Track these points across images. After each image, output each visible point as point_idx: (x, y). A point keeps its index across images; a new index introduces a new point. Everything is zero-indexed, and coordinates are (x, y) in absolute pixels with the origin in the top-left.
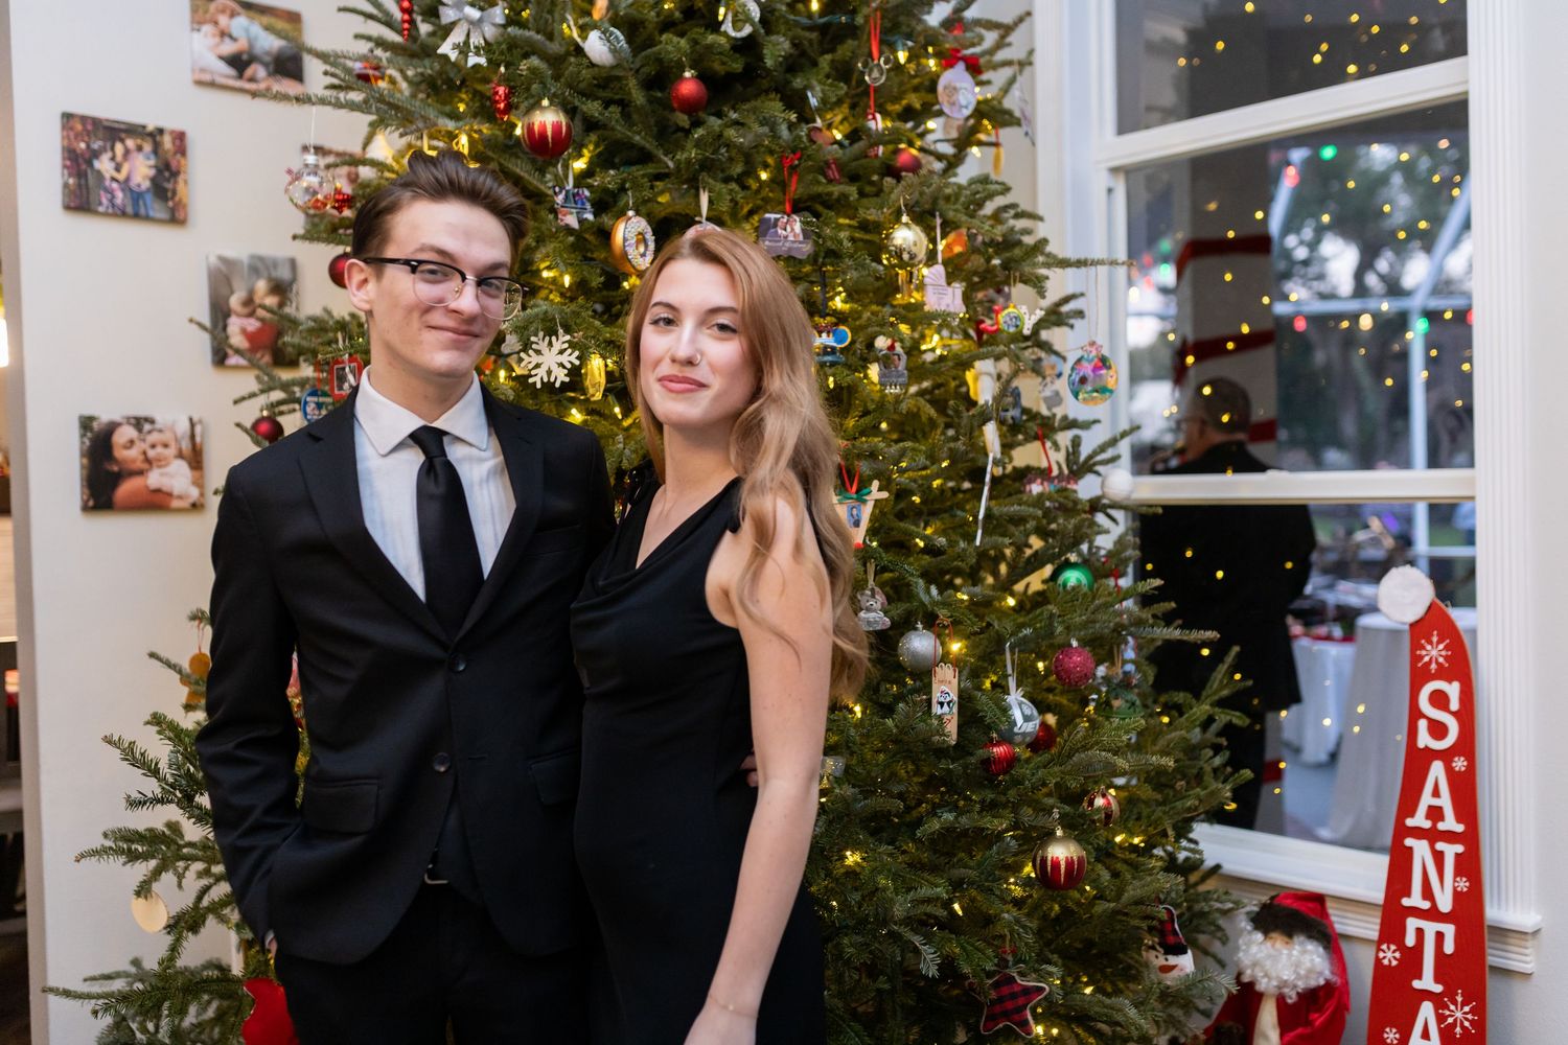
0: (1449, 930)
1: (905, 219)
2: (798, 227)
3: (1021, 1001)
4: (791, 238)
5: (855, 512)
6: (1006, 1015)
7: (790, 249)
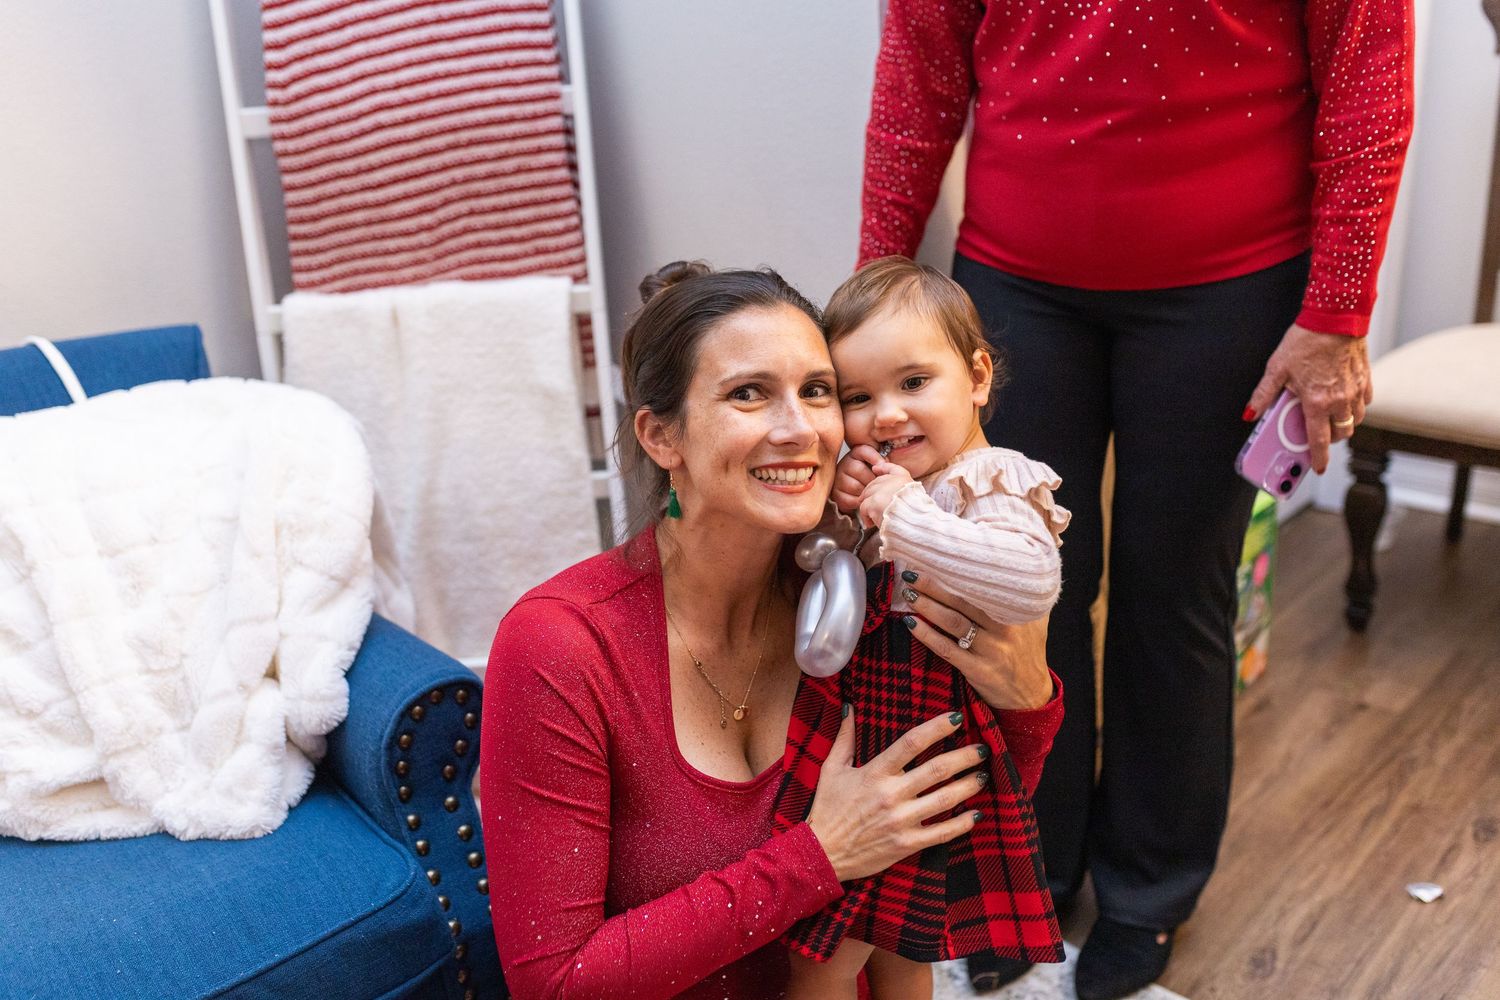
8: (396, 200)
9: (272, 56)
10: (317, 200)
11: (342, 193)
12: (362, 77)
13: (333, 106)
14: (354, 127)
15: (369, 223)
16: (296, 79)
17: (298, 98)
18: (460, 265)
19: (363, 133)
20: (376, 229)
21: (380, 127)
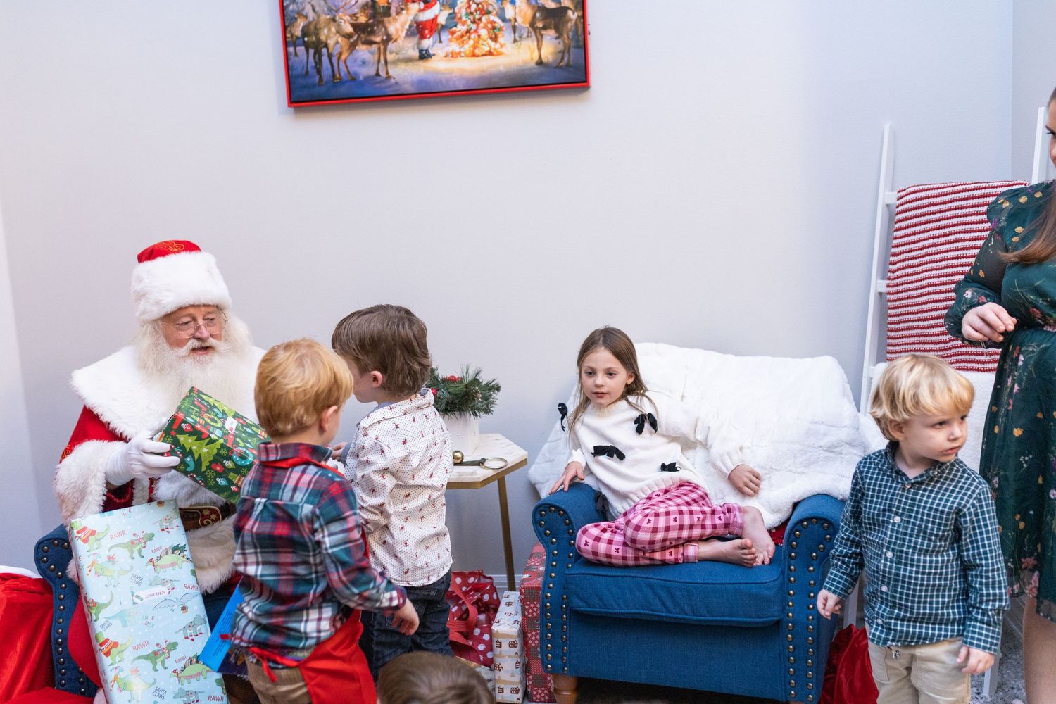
8: (932, 327)
9: (892, 259)
10: (899, 323)
11: (909, 321)
12: (926, 271)
13: (912, 282)
14: (919, 292)
15: (919, 336)
16: (899, 269)
17: (898, 277)
18: (957, 362)
19: (922, 295)
20: (922, 339)
21: (930, 293)
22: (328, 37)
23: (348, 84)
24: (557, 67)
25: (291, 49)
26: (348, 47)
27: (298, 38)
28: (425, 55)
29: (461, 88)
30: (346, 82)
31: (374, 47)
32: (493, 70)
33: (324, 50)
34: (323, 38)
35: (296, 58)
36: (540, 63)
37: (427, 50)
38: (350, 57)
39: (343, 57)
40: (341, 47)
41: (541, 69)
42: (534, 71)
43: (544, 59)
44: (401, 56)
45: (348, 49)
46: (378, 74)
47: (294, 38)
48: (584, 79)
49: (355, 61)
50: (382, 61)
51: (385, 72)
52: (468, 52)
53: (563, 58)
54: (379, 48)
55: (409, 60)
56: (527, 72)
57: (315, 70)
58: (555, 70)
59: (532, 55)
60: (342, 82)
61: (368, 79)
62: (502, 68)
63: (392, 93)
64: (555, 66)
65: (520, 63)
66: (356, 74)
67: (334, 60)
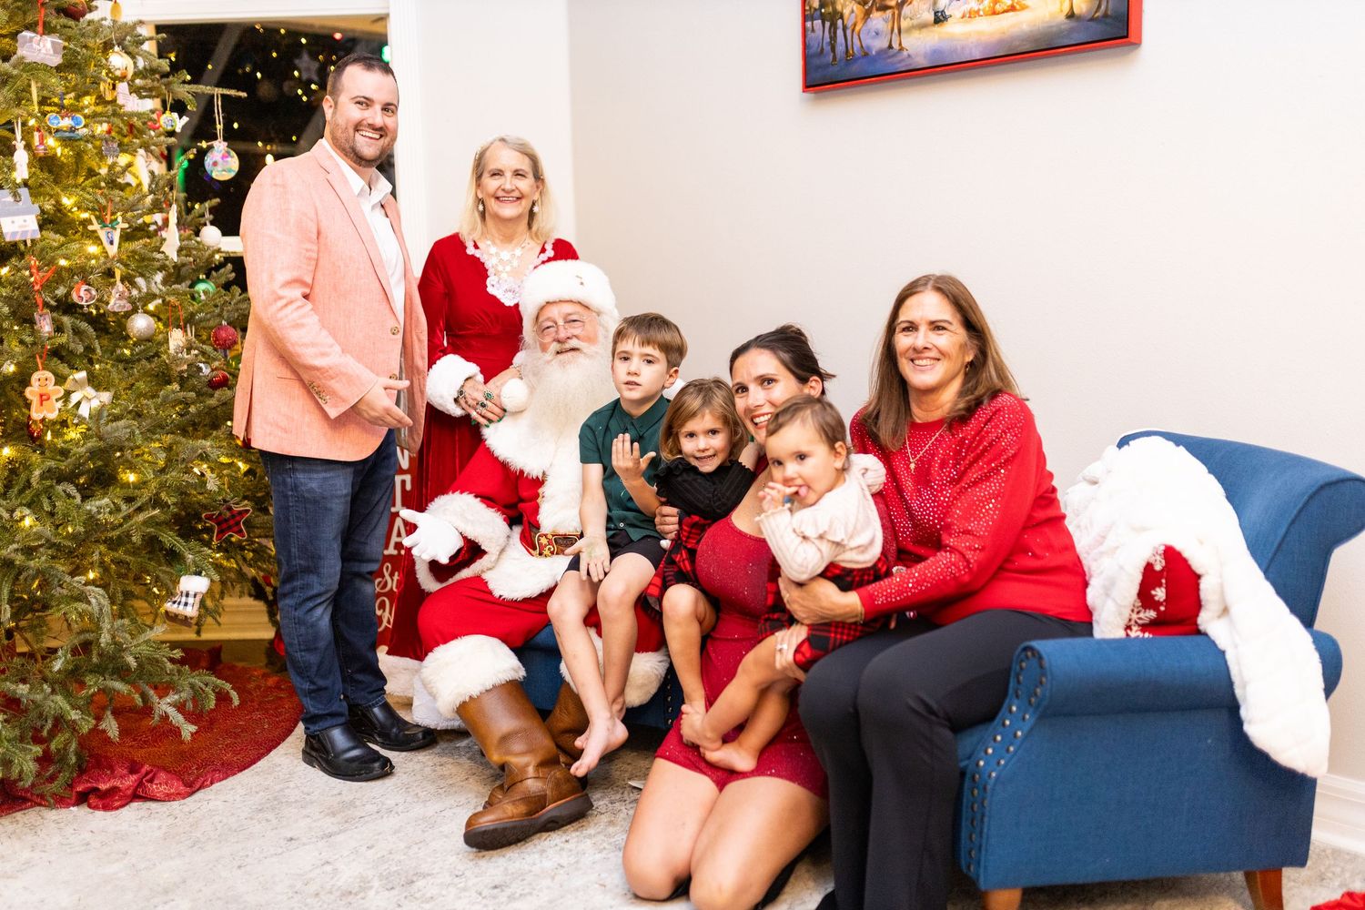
0: (408, 478)
1: (116, 48)
2: (49, 45)
3: (238, 518)
4: (43, 51)
5: (110, 235)
6: (229, 529)
7: (43, 59)
22: (844, 6)
23: (860, 61)
24: (1092, 19)
25: (809, 24)
26: (861, 15)
27: (815, 10)
28: (941, 18)
29: (978, 58)
30: (859, 58)
31: (889, 12)
32: (1015, 31)
33: (840, 22)
34: (839, 8)
35: (813, 34)
36: (1071, 15)
37: (943, 11)
38: (864, 28)
39: (857, 28)
40: (856, 17)
41: (1072, 24)
42: (1063, 27)
43: (1076, 11)
44: (915, 22)
45: (863, 18)
46: (890, 47)
47: (812, 10)
48: (1125, 34)
49: (869, 32)
50: (896, 30)
51: (898, 42)
52: (987, 9)
53: (1099, 6)
54: (893, 14)
55: (923, 26)
56: (1054, 29)
57: (829, 47)
58: (1091, 23)
59: (1061, 5)
60: (855, 59)
61: (881, 52)
62: (1025, 27)
63: (903, 69)
64: (1090, 17)
65: (1047, 18)
66: (869, 48)
67: (849, 32)
